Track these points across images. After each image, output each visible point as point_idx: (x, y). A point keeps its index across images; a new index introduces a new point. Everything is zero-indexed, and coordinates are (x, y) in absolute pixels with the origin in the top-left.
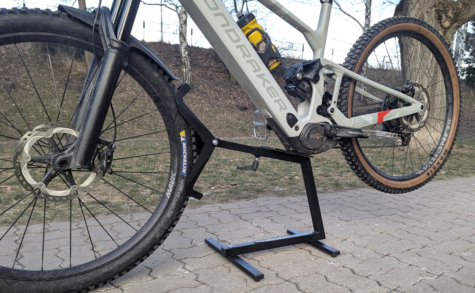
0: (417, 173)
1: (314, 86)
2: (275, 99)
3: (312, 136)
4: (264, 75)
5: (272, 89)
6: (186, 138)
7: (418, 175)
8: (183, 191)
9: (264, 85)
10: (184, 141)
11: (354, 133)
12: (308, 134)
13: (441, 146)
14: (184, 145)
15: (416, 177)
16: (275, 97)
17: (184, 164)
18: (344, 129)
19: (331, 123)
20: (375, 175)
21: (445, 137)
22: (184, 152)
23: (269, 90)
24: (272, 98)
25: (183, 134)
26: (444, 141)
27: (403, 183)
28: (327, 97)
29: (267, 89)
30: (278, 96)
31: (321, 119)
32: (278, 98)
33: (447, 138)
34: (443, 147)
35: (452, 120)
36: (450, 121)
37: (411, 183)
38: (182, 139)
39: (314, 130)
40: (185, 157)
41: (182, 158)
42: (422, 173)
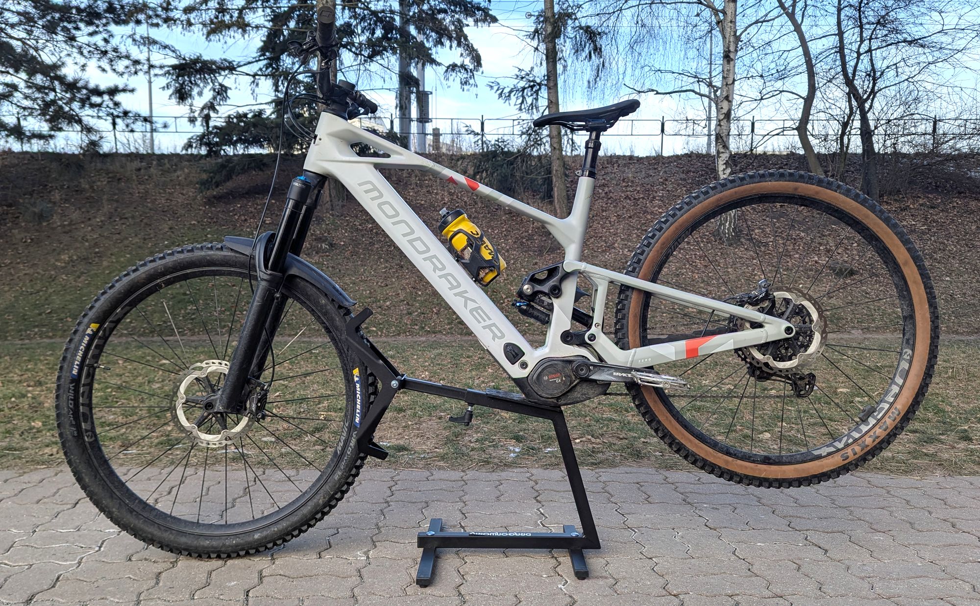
0: (816, 453)
2: (483, 324)
3: (546, 378)
4: (466, 292)
5: (479, 311)
6: (360, 377)
7: (819, 457)
8: (355, 446)
9: (466, 306)
10: (357, 382)
11: (624, 375)
12: (539, 375)
13: (887, 402)
14: (358, 386)
15: (811, 460)
16: (485, 321)
17: (358, 411)
18: (606, 369)
19: (593, 359)
20: (696, 446)
21: (897, 384)
22: (358, 395)
23: (474, 313)
24: (479, 322)
25: (356, 372)
26: (892, 393)
27: (774, 468)
29: (471, 311)
30: (490, 319)
31: (572, 351)
32: (488, 322)
33: (901, 387)
34: (892, 404)
35: (913, 350)
36: (910, 352)
37: (795, 470)
38: (356, 379)
39: (549, 370)
40: (359, 401)
41: (356, 404)
42: (829, 454)
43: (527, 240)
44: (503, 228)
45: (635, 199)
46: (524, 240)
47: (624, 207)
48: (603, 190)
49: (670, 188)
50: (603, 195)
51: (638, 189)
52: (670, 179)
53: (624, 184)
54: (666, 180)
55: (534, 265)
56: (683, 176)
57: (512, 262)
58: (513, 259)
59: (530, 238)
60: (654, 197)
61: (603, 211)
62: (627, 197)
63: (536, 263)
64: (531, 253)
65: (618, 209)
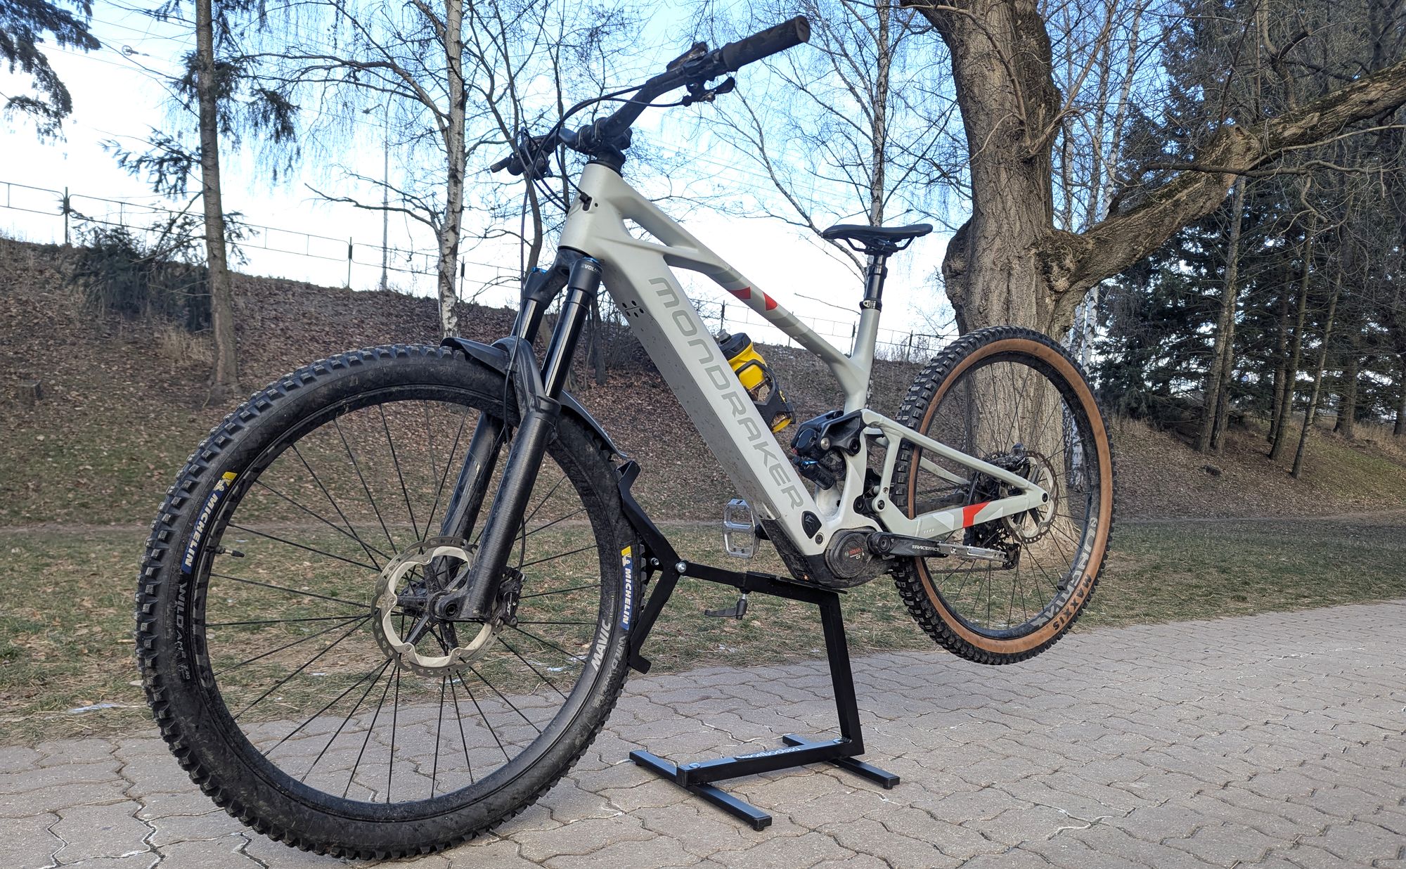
0: (1034, 624)
1: (850, 461)
2: (784, 486)
3: (847, 554)
4: (766, 444)
5: (780, 471)
6: (632, 559)
7: (1037, 628)
9: (766, 463)
10: (627, 566)
11: (922, 548)
12: (841, 551)
13: (1079, 570)
14: (628, 572)
15: (1033, 632)
16: (784, 482)
17: (627, 607)
18: (906, 541)
19: (879, 530)
20: (957, 627)
21: (1086, 551)
22: (628, 585)
23: (775, 472)
24: (779, 484)
25: (627, 552)
26: (1084, 561)
27: (1009, 642)
28: (872, 478)
29: (771, 469)
30: (789, 481)
31: (862, 521)
32: (788, 485)
33: (1090, 554)
34: (1084, 571)
35: (1098, 518)
36: (1096, 520)
37: (1025, 643)
38: (625, 562)
39: (851, 543)
40: (628, 593)
41: (624, 597)
42: (1044, 624)
43: (170, 385)
44: (125, 364)
45: (324, 342)
46: (166, 385)
47: (311, 352)
48: (277, 325)
49: (369, 332)
50: (279, 332)
51: (327, 329)
52: (367, 321)
53: (305, 320)
54: (363, 322)
55: (190, 422)
56: (384, 320)
57: (153, 415)
58: (154, 411)
59: (174, 382)
60: (350, 343)
61: (282, 354)
62: (313, 339)
63: (194, 421)
64: (182, 405)
65: (303, 354)
